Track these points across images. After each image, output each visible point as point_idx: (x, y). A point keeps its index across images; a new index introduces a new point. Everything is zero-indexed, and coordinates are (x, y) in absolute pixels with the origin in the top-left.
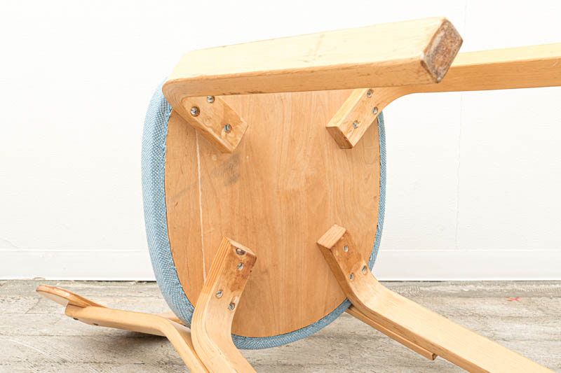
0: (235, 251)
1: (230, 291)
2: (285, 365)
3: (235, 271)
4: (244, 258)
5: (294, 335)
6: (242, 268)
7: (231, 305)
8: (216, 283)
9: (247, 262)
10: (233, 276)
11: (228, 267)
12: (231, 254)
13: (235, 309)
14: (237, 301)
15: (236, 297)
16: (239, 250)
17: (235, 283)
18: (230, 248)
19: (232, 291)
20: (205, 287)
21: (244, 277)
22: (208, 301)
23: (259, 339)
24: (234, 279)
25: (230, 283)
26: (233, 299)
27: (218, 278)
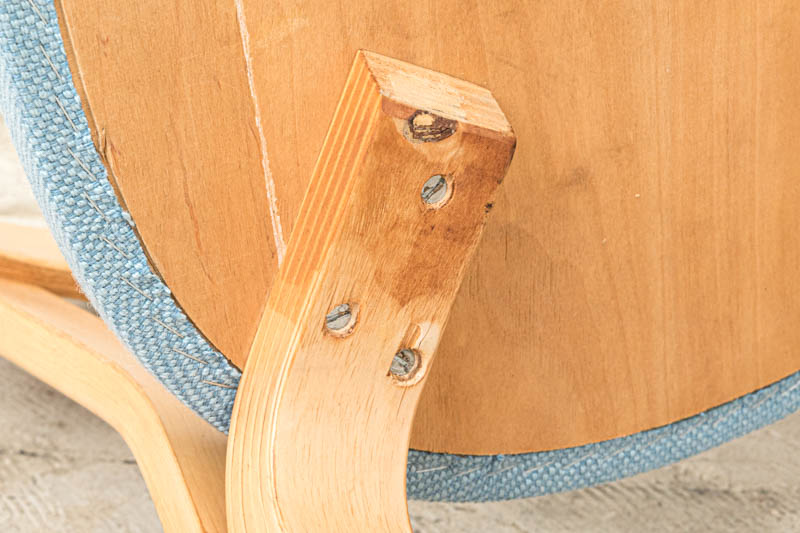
0: (401, 125)
1: (389, 302)
2: (701, 492)
3: (410, 212)
4: (450, 150)
5: (721, 419)
6: (444, 195)
7: (401, 353)
8: (318, 277)
9: (468, 169)
10: (405, 236)
11: (373, 200)
12: (386, 142)
13: (421, 374)
14: (428, 338)
15: (424, 326)
16: (424, 120)
17: (416, 264)
18: (376, 113)
19: (403, 303)
20: (279, 284)
21: (456, 233)
22: (289, 356)
23: (562, 454)
24: (407, 251)
25: (392, 268)
26: (413, 331)
27: (329, 252)
